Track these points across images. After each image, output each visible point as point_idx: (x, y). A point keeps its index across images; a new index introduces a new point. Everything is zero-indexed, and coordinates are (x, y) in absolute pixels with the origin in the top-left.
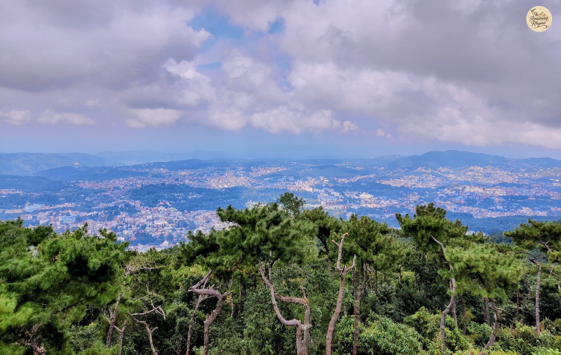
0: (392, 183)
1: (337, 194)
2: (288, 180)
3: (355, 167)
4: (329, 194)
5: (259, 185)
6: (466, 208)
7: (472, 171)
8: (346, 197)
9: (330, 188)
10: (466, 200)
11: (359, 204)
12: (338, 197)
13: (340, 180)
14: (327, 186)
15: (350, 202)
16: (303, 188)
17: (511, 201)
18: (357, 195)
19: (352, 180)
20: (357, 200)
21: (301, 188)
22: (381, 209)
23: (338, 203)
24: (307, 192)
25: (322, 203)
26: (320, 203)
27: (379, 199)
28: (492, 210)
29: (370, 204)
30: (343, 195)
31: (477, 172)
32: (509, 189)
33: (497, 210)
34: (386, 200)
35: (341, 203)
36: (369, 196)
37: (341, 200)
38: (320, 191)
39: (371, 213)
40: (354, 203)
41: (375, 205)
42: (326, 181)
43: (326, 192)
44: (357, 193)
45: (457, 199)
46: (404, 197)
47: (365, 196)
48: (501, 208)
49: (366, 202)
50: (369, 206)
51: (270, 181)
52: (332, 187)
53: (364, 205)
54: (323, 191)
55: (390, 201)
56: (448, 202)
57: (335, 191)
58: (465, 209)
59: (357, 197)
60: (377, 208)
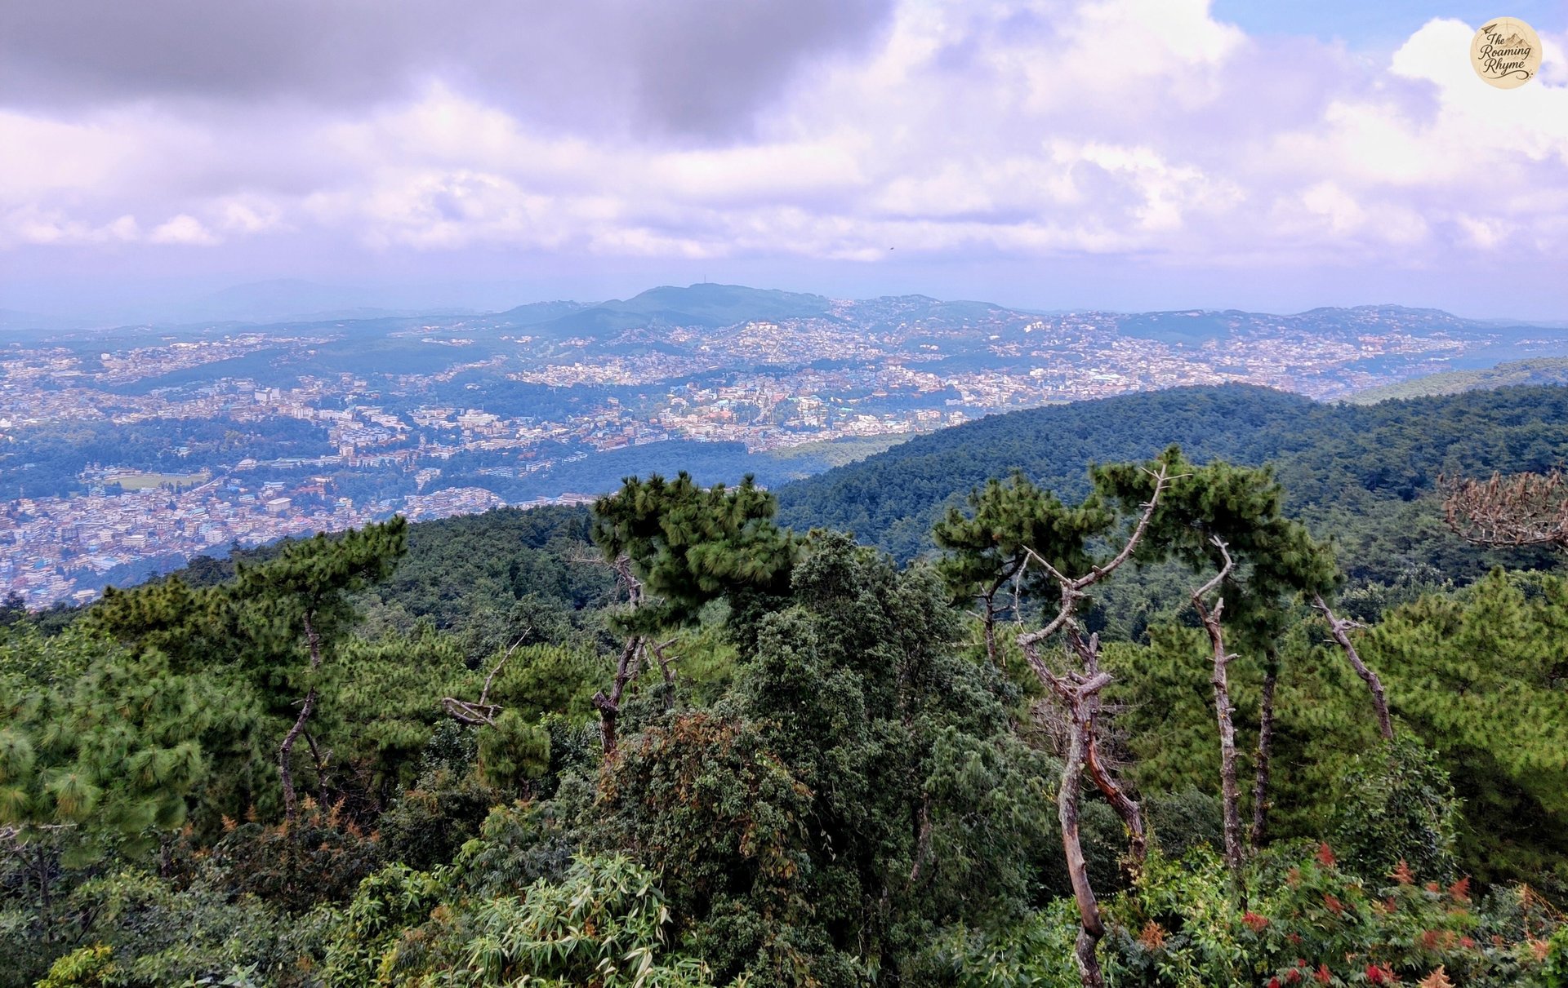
0: (550, 377)
1: (391, 421)
2: (233, 389)
3: (449, 339)
4: (367, 422)
5: (130, 411)
6: (733, 428)
7: (754, 334)
8: (416, 426)
9: (369, 404)
10: (733, 409)
11: (456, 443)
12: (393, 429)
13: (402, 379)
14: (361, 400)
15: (429, 441)
16: (282, 411)
17: (835, 404)
18: (450, 419)
19: (440, 378)
20: (447, 432)
21: (275, 410)
22: (515, 451)
23: (392, 447)
24: (296, 421)
25: (344, 450)
26: (336, 451)
27: (512, 424)
28: (794, 430)
29: (487, 439)
30: (408, 420)
31: (765, 337)
32: (834, 375)
33: (804, 428)
34: (534, 425)
35: (403, 445)
36: (487, 418)
37: (403, 437)
38: (336, 415)
39: (487, 466)
40: (440, 441)
41: (502, 443)
42: (360, 384)
43: (358, 417)
44: (450, 411)
45: (715, 409)
46: (583, 413)
47: (472, 418)
48: (815, 422)
49: (477, 436)
50: (485, 445)
51: (171, 399)
52: (376, 402)
53: (470, 446)
54: (346, 415)
55: (545, 429)
56: (692, 418)
57: (385, 412)
58: (730, 432)
59: (449, 425)
60: (503, 449)
